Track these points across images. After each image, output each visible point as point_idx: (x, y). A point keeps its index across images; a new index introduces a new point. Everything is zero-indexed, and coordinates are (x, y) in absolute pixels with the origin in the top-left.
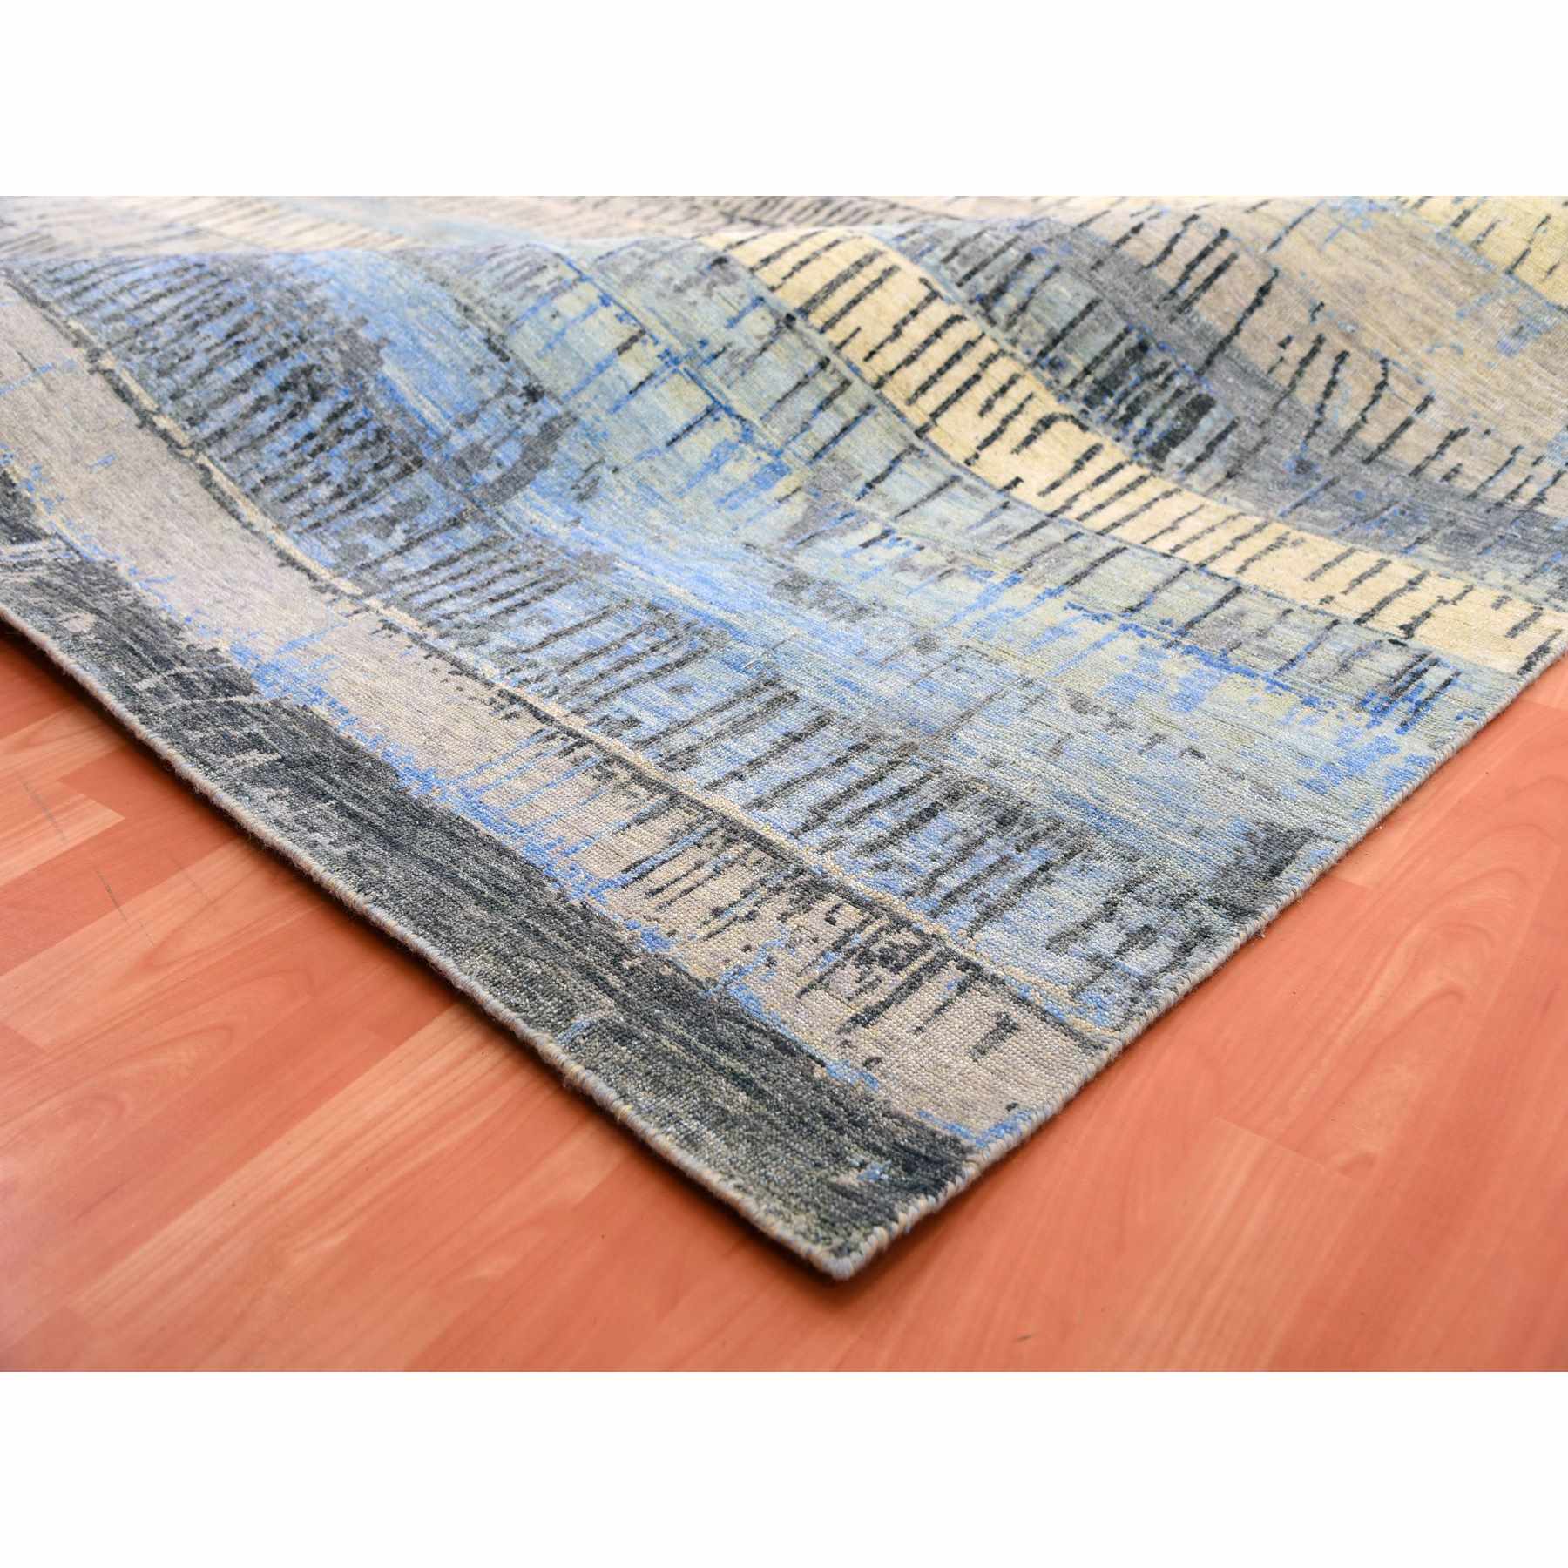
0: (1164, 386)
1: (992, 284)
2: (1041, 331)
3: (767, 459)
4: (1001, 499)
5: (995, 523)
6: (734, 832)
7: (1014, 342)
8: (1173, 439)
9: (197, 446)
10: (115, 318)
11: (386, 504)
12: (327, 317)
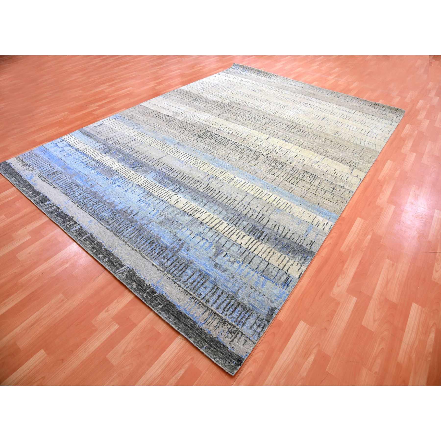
0: (258, 231)
1: (236, 223)
2: (242, 227)
3: (210, 243)
4: (240, 246)
5: (239, 251)
6: (216, 314)
7: (239, 228)
8: (260, 236)
9: (140, 251)
10: (127, 237)
11: (163, 255)
12: (153, 234)
